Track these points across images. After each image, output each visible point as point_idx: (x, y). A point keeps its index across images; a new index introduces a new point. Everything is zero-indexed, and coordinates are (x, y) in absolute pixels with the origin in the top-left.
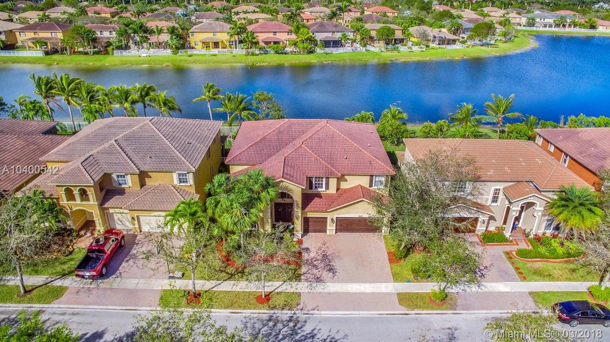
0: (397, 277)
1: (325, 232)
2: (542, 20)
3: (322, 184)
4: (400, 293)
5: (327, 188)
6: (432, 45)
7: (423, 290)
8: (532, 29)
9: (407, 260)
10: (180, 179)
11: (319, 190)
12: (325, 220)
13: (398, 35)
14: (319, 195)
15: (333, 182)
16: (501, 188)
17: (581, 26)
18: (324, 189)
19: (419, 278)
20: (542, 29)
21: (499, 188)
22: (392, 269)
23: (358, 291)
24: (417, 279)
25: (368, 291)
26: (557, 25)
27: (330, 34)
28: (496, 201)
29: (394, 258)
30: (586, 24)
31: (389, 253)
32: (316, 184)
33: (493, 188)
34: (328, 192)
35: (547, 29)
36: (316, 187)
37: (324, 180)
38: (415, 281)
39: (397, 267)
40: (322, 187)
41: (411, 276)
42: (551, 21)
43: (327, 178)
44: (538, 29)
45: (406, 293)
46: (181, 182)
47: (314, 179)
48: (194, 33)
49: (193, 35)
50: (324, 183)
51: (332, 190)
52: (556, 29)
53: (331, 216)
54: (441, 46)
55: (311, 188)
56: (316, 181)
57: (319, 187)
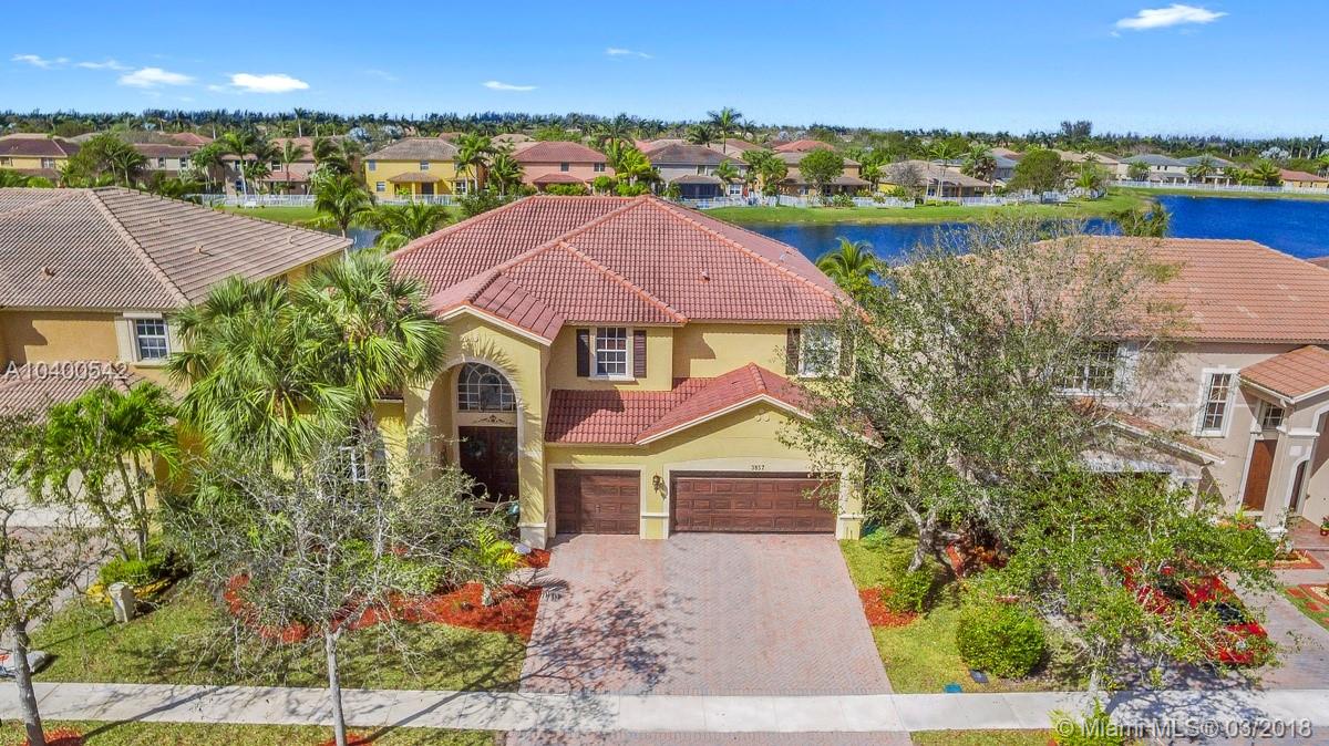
0: (902, 675)
1: (635, 530)
2: (1162, 168)
3: (622, 357)
4: (923, 733)
5: (641, 371)
6: (927, 198)
7: (1013, 718)
8: (1142, 187)
9: (934, 615)
10: (141, 343)
11: (612, 377)
12: (629, 482)
13: (850, 176)
14: (612, 401)
15: (660, 349)
16: (1233, 371)
17: (1246, 179)
18: (628, 376)
19: (992, 678)
20: (1162, 185)
21: (1227, 372)
22: (880, 645)
23: (748, 728)
24: (985, 681)
25: (789, 726)
26: (1198, 179)
27: (693, 172)
28: (1218, 425)
29: (882, 609)
30: (1257, 175)
31: (865, 595)
32: (600, 356)
33: (1206, 374)
34: (644, 385)
35: (1175, 186)
36: (601, 370)
37: (629, 340)
38: (977, 686)
39: (899, 640)
40: (622, 369)
41: (960, 672)
42: (1182, 171)
43: (641, 333)
44: (1155, 187)
45: (949, 733)
46: (144, 354)
47: (593, 339)
48: (377, 164)
49: (373, 168)
50: (629, 351)
51: (658, 379)
52: (1194, 187)
53: (653, 467)
54: (950, 199)
55: (583, 370)
56: (600, 344)
57: (611, 368)
